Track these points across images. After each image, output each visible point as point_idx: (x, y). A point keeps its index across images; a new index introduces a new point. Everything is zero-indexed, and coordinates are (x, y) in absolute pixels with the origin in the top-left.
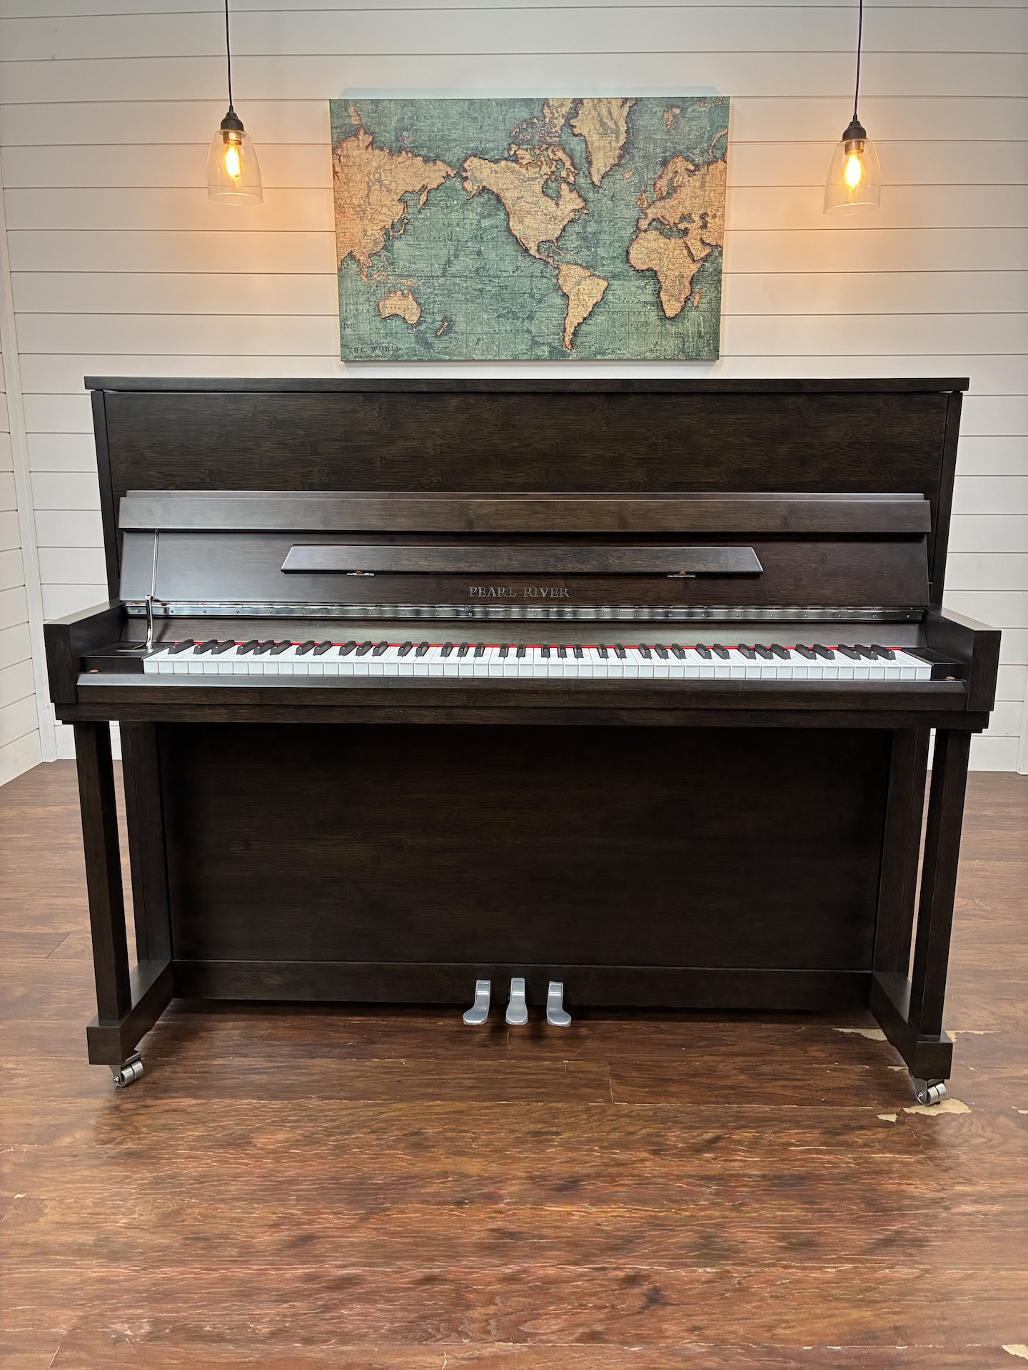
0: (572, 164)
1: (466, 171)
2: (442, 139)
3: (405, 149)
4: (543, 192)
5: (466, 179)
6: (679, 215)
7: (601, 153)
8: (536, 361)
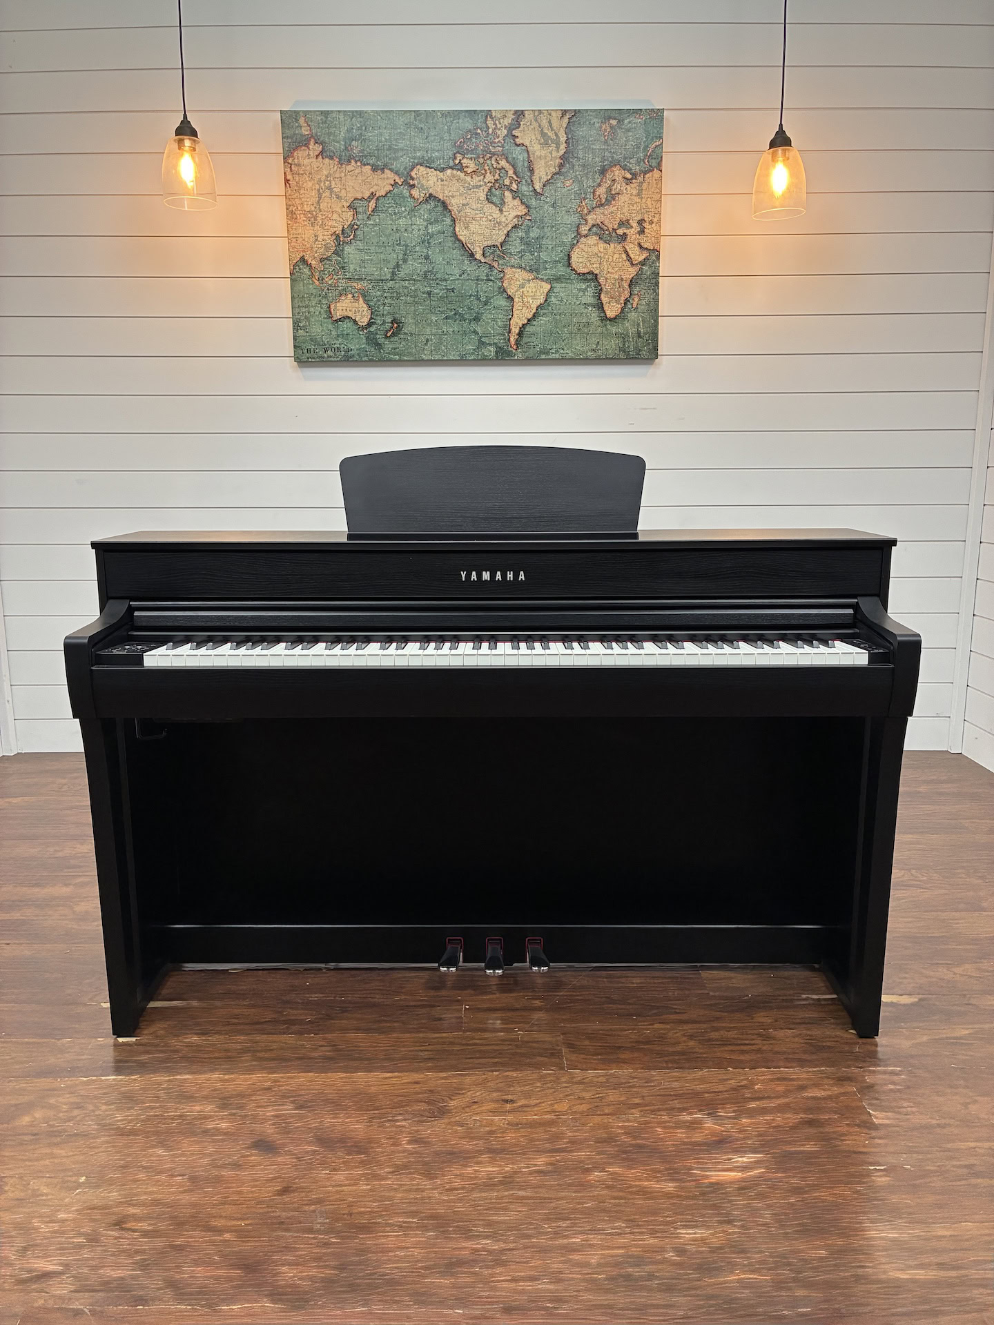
0: (515, 173)
1: (413, 179)
2: (390, 148)
3: (354, 158)
4: (487, 199)
5: (413, 186)
6: (618, 220)
7: (542, 162)
8: (483, 361)
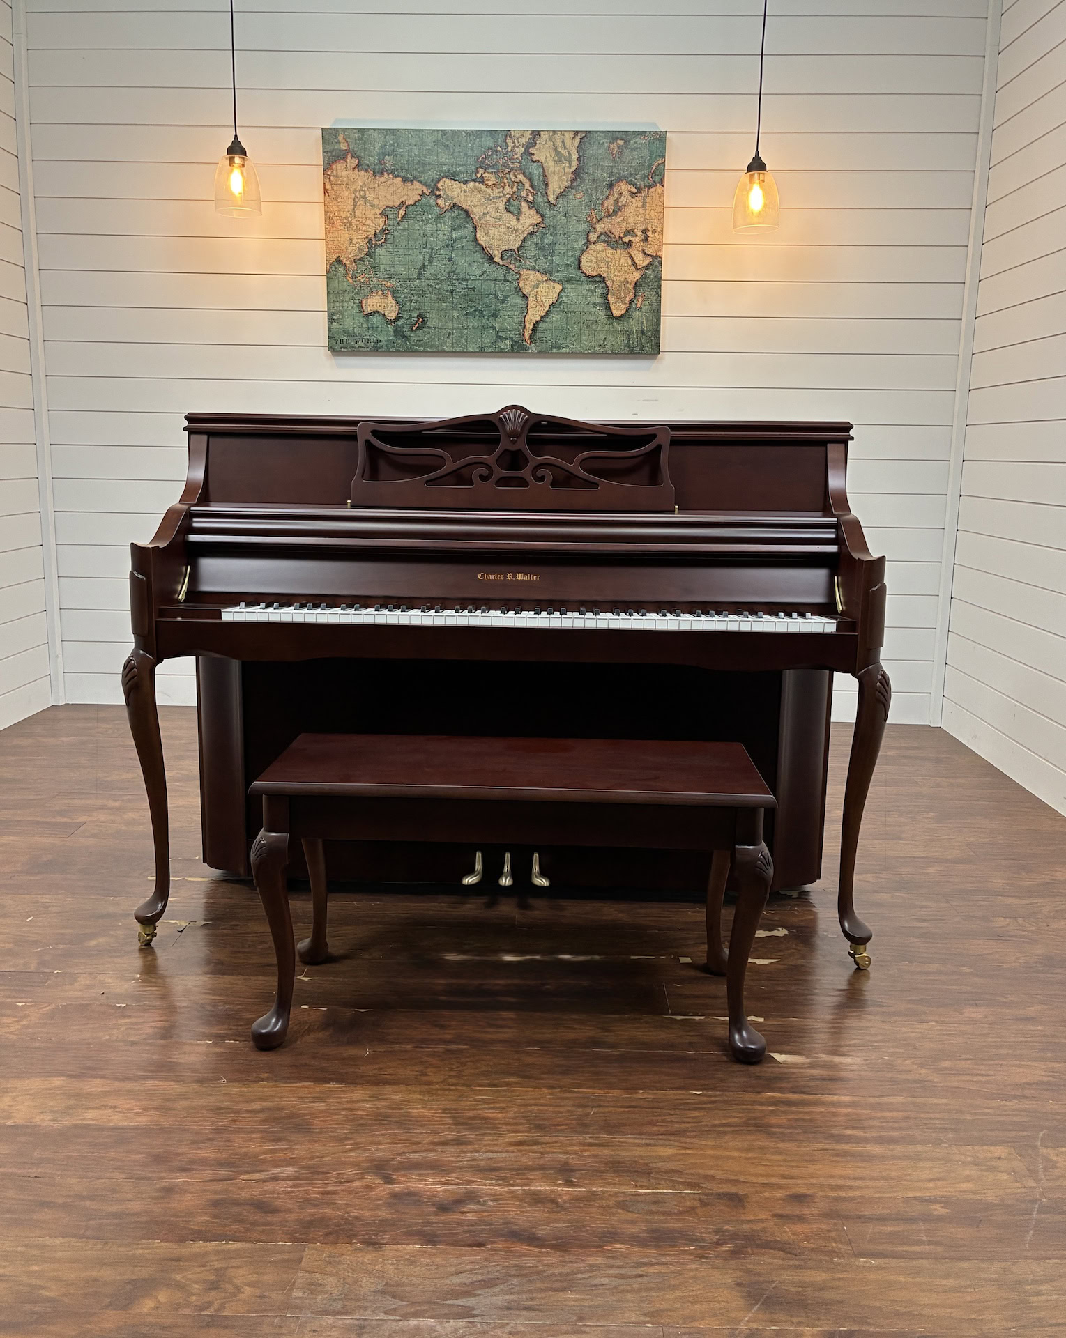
0: (532, 186)
1: (439, 190)
2: (419, 163)
3: (386, 171)
4: (506, 208)
5: (439, 196)
6: (624, 230)
7: (556, 177)
8: (500, 354)
